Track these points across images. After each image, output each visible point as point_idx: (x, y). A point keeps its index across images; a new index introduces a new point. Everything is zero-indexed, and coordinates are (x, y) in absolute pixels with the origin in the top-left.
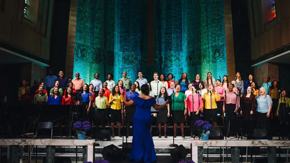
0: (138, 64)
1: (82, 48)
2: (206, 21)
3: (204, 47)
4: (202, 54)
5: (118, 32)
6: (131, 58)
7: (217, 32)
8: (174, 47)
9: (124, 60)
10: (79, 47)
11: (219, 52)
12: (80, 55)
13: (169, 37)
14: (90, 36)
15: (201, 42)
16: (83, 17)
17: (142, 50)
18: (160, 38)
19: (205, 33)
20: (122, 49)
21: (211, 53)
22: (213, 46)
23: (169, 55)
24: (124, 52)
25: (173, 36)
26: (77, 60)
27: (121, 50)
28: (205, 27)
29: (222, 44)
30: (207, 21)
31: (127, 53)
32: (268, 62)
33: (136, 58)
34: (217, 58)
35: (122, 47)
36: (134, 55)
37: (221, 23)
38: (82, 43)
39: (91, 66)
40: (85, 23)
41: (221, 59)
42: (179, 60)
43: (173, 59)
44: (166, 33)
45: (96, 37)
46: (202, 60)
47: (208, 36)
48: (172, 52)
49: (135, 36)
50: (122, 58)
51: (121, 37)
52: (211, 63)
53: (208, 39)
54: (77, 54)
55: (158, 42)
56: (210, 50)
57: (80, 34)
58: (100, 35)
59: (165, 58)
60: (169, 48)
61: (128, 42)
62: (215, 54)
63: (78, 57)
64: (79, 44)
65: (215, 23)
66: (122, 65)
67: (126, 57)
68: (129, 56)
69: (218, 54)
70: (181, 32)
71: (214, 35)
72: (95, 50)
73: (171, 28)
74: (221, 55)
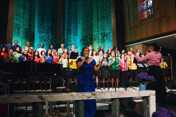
0: (50, 42)
1: (18, 27)
2: (96, 17)
3: (95, 33)
4: (93, 38)
5: (37, 20)
6: (45, 38)
7: (105, 24)
8: (72, 32)
9: (41, 39)
10: (16, 25)
11: (107, 37)
12: (16, 32)
13: (69, 26)
14: (22, 19)
15: (93, 30)
16: (19, 5)
17: (52, 33)
18: (64, 26)
19: (96, 24)
20: (40, 32)
21: (100, 37)
22: (101, 33)
23: (69, 37)
24: (40, 33)
25: (72, 25)
26: (15, 35)
27: (38, 32)
28: (96, 21)
29: (109, 32)
30: (98, 17)
31: (43, 34)
32: (143, 43)
33: (48, 38)
34: (105, 40)
35: (39, 30)
36: (47, 36)
37: (108, 19)
38: (18, 23)
39: (22, 41)
40: (20, 9)
41: (108, 41)
42: (75, 41)
43: (72, 40)
44: (68, 24)
45: (26, 21)
46: (94, 42)
47: (98, 27)
48: (72, 36)
49: (48, 23)
50: (39, 37)
51: (39, 23)
52: (100, 43)
53: (98, 29)
54: (15, 31)
55: (62, 29)
56: (100, 35)
57: (17, 17)
58: (28, 20)
59: (67, 39)
60: (69, 33)
61: (43, 27)
62: (104, 38)
63: (15, 33)
64: (16, 23)
65: (104, 19)
66: (39, 42)
67: (42, 37)
68: (44, 36)
69: (106, 38)
70: (77, 24)
71: (103, 26)
72: (25, 30)
73: (71, 20)
74: (108, 38)
